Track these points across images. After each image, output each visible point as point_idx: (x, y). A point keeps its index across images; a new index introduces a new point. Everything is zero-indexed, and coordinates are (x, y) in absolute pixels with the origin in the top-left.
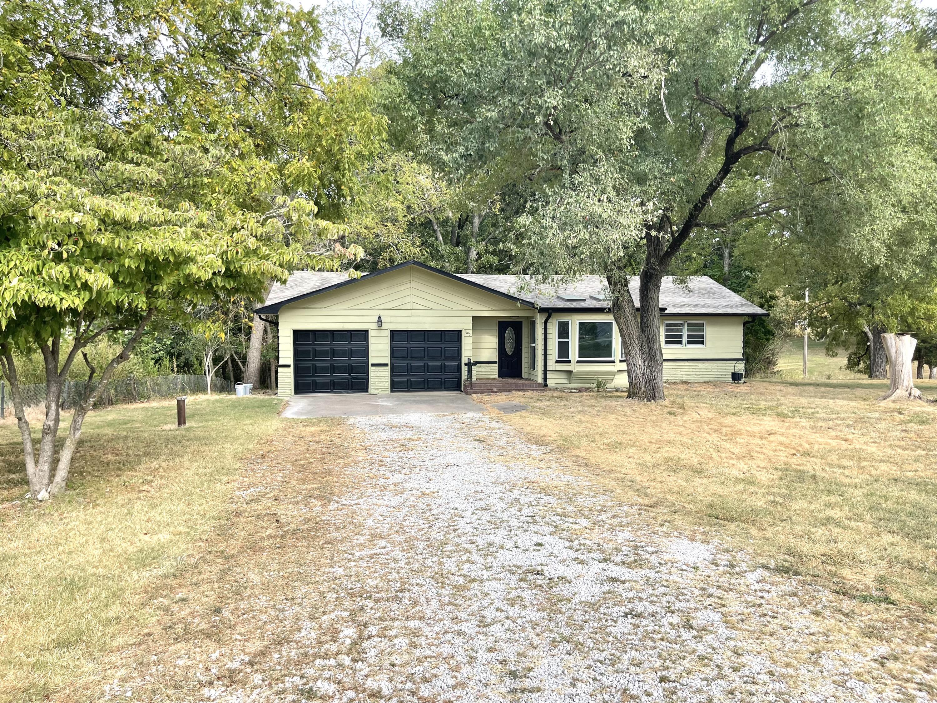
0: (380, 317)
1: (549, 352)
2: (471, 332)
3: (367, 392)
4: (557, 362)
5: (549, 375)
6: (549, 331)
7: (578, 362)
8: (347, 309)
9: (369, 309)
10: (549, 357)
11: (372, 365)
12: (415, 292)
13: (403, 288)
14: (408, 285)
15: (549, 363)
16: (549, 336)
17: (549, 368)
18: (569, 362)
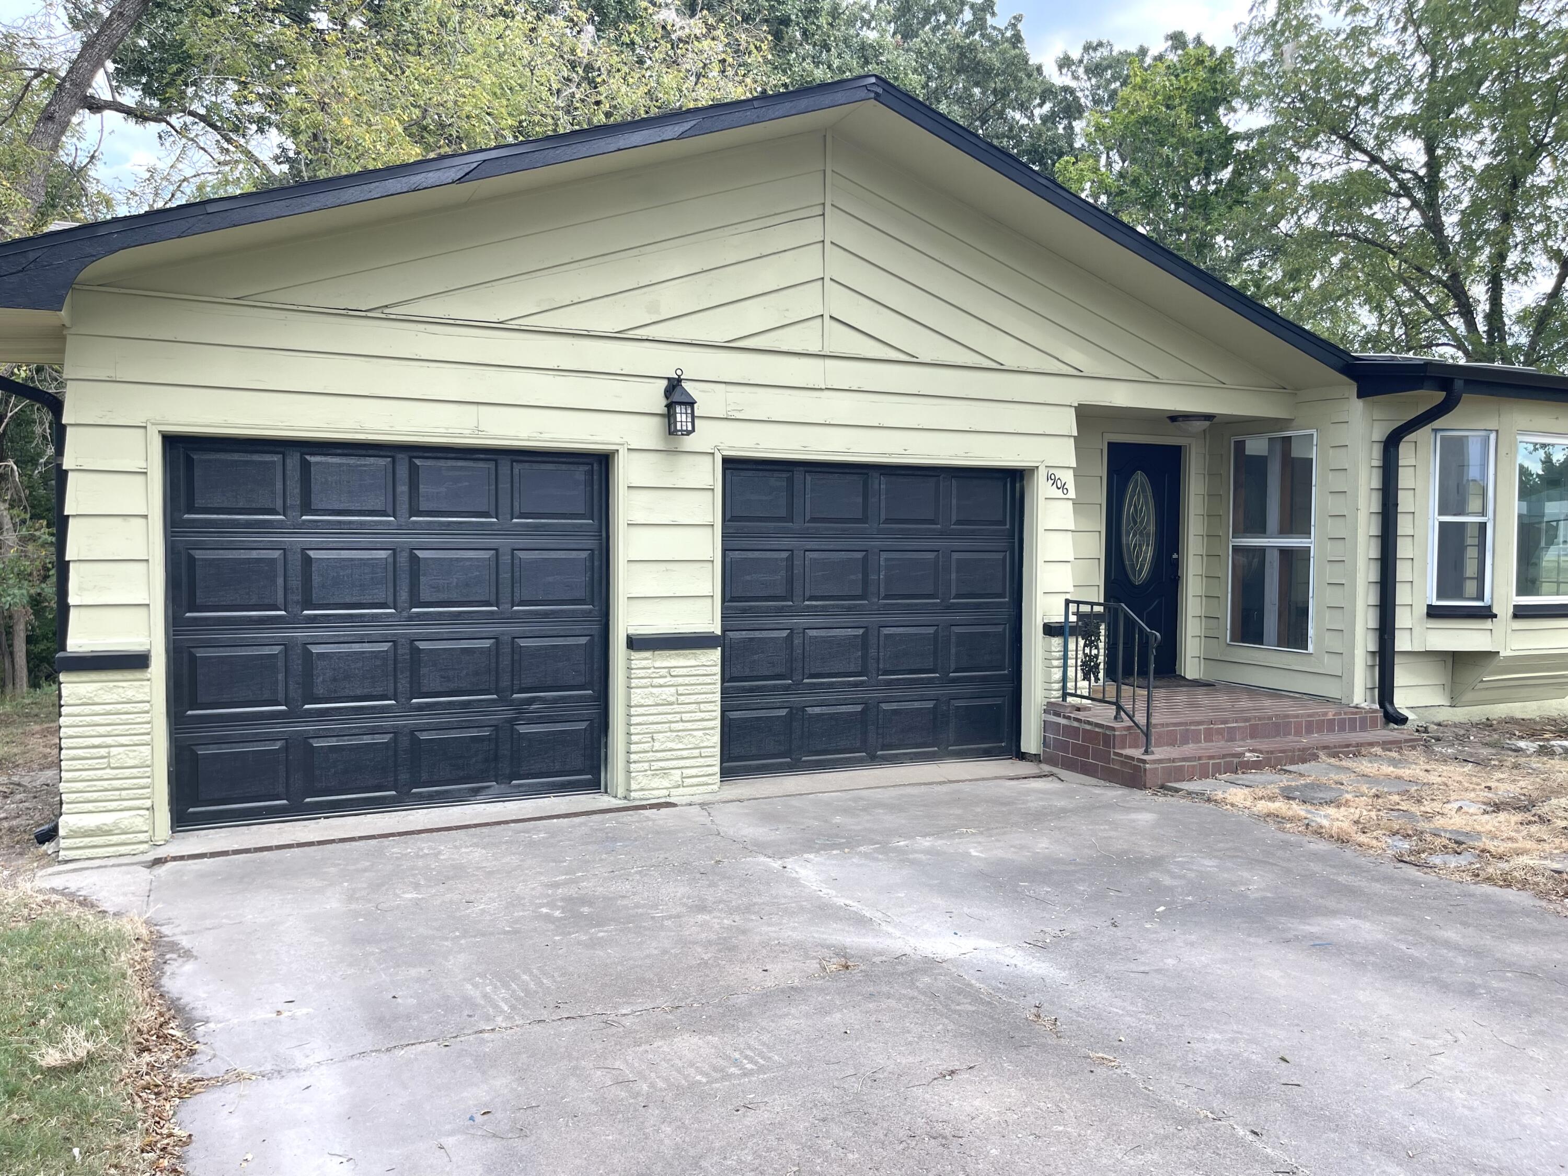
0: (674, 386)
1: (1403, 572)
2: (1068, 478)
3: (595, 785)
4: (1433, 613)
5: (1401, 677)
6: (1405, 478)
7: (1521, 613)
8: (500, 326)
9: (618, 337)
10: (1402, 595)
11: (635, 643)
12: (839, 266)
13: (782, 237)
14: (812, 230)
15: (1402, 618)
16: (1405, 501)
17: (1402, 643)
18: (1486, 614)
